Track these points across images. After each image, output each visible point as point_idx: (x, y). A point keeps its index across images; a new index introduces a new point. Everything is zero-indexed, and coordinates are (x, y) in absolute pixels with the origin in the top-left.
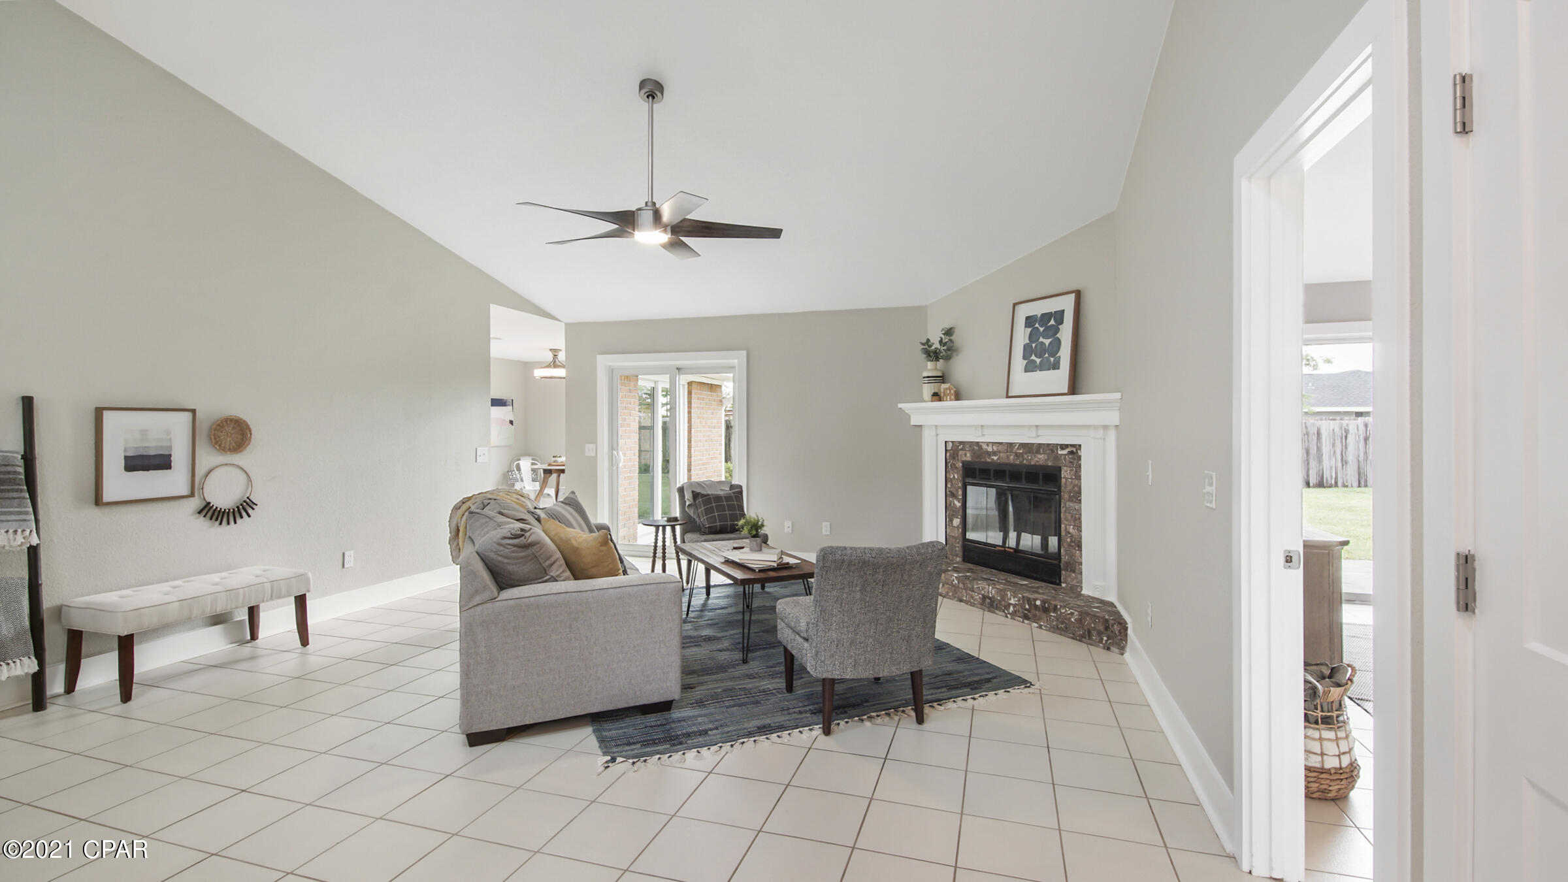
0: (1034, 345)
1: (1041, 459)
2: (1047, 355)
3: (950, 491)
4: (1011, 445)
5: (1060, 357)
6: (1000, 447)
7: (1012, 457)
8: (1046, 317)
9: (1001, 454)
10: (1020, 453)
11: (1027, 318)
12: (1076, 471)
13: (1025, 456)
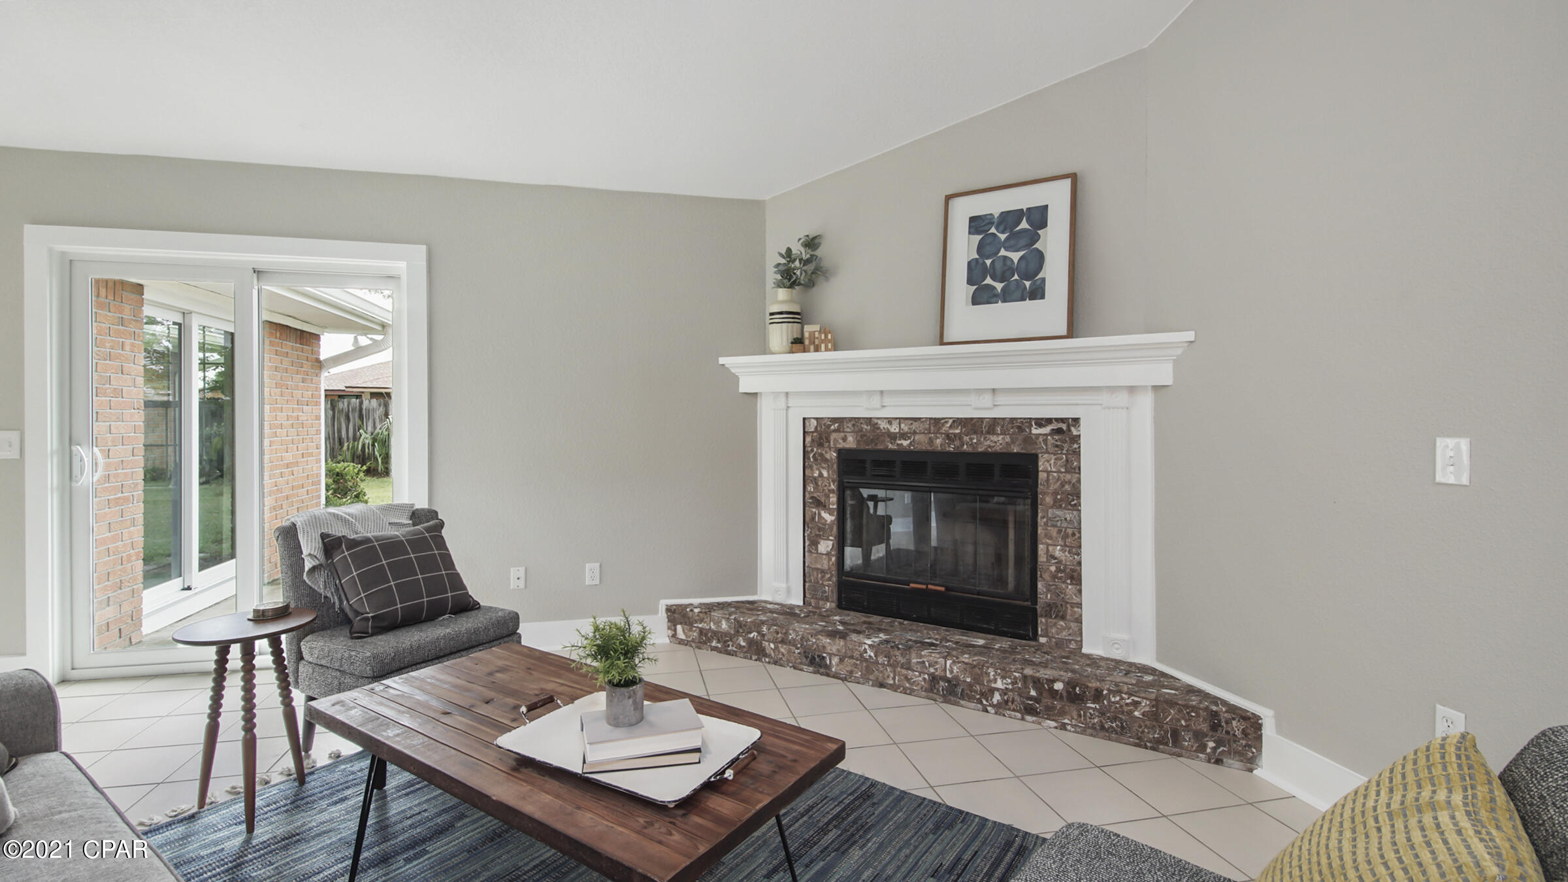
0: (988, 262)
1: (997, 442)
2: (1016, 277)
3: (812, 498)
4: (937, 422)
5: (1043, 280)
6: (915, 425)
7: (938, 441)
8: (1009, 219)
9: (917, 437)
10: (955, 435)
11: (973, 220)
12: (1067, 461)
13: (966, 438)
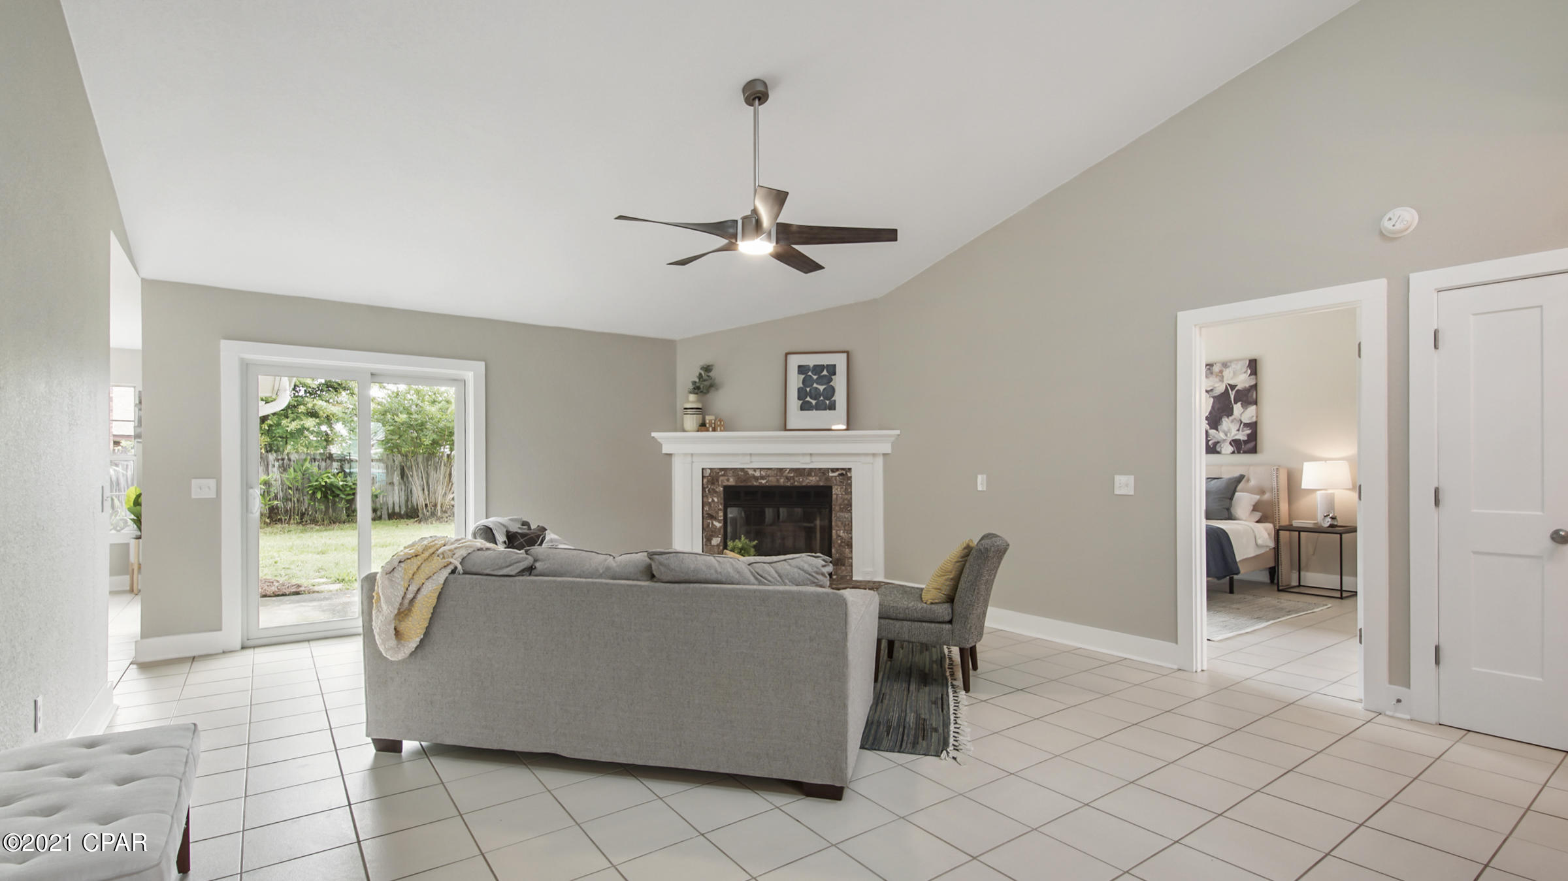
0: (808, 389)
1: (813, 480)
2: (822, 398)
3: (707, 514)
4: (781, 470)
5: (835, 401)
6: (769, 472)
7: (782, 480)
8: (818, 369)
9: (770, 479)
10: (791, 477)
11: (799, 367)
12: (846, 488)
13: (796, 479)
